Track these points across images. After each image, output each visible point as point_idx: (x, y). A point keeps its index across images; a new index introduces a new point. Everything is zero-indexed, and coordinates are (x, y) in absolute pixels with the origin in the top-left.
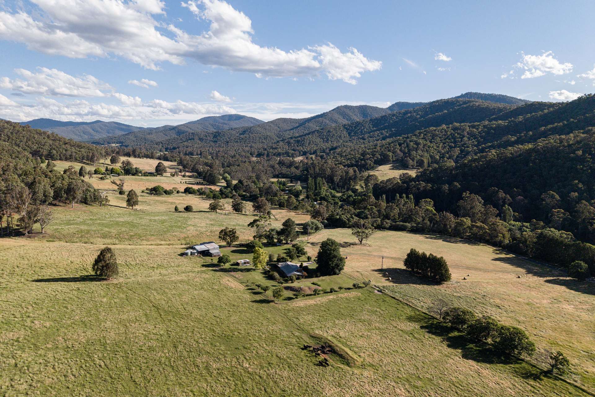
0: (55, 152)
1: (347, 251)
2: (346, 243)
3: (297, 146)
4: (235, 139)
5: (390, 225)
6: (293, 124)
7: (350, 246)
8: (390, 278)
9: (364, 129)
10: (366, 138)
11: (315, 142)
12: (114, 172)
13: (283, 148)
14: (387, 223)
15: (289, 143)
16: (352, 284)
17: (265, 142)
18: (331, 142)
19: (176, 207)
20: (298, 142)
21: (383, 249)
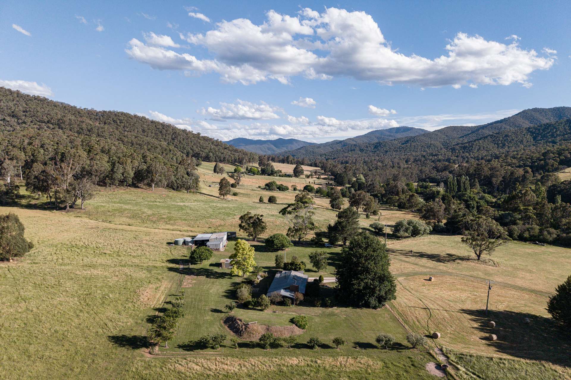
0: (211, 154)
1: (441, 268)
2: (450, 255)
3: (463, 152)
4: (395, 148)
5: (555, 236)
6: (465, 132)
7: (454, 260)
8: (495, 337)
9: (556, 131)
10: (558, 141)
11: (487, 147)
12: (251, 171)
13: (445, 155)
14: (549, 233)
15: (453, 150)
16: (375, 337)
17: (428, 150)
18: (509, 147)
19: (261, 198)
20: (465, 148)
21: (521, 274)
